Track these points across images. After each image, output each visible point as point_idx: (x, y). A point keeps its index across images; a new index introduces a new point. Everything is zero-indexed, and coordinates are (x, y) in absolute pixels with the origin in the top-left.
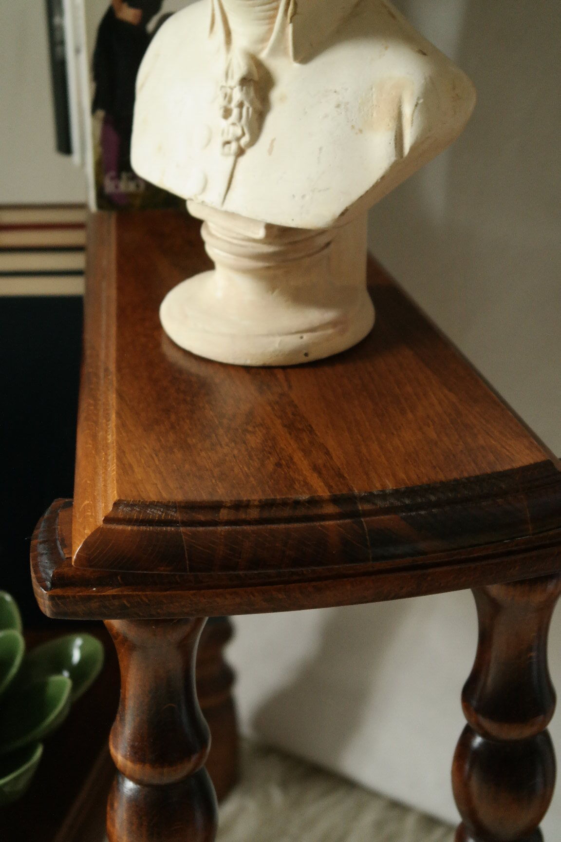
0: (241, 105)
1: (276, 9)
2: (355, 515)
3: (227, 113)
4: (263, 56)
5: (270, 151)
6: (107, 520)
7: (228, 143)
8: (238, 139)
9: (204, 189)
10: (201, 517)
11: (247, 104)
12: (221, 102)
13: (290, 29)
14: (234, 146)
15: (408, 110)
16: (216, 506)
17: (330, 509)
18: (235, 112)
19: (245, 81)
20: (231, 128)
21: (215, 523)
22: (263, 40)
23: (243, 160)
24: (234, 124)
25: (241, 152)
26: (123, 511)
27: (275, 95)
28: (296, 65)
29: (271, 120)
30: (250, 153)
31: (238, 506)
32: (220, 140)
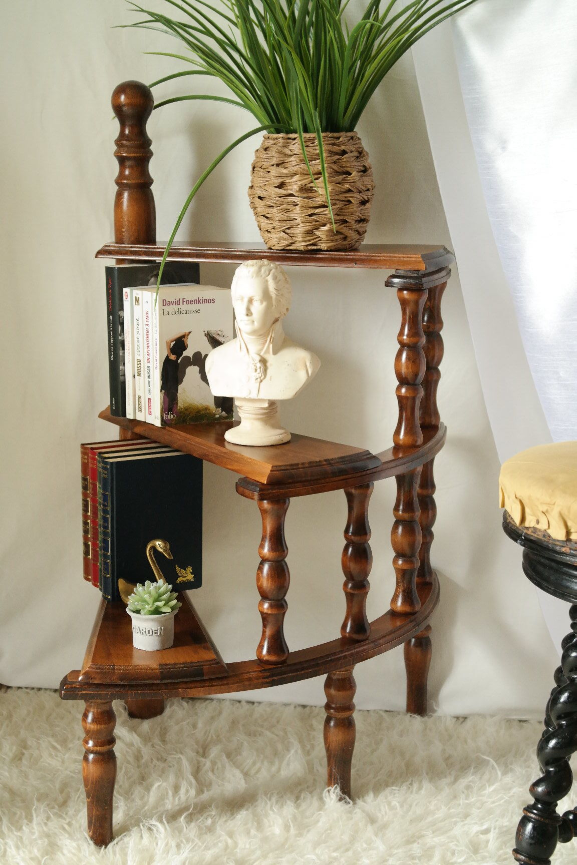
0: (260, 368)
1: (266, 341)
2: (330, 464)
3: (256, 370)
4: (262, 354)
5: (271, 379)
6: (271, 471)
7: (257, 379)
8: (260, 377)
9: (250, 394)
10: (295, 467)
11: (262, 367)
12: (254, 367)
13: (271, 346)
14: (259, 380)
15: (308, 364)
16: (298, 464)
17: (325, 463)
18: (258, 370)
19: (260, 361)
20: (258, 375)
21: (299, 468)
22: (261, 350)
23: (261, 384)
24: (259, 373)
25: (261, 381)
26: (275, 468)
27: (268, 364)
28: (273, 356)
29: (268, 371)
30: (264, 381)
31: (303, 464)
32: (254, 378)
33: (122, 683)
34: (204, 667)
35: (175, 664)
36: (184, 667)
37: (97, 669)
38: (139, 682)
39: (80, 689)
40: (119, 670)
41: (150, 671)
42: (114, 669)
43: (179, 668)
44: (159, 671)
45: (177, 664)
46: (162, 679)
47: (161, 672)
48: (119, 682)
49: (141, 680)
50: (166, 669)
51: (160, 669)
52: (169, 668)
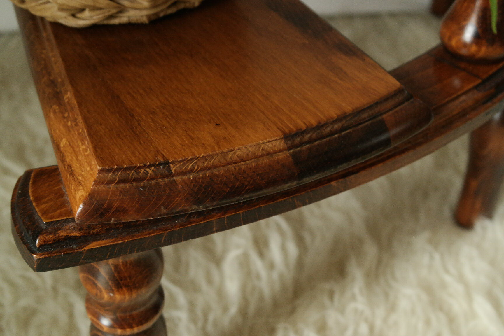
33: (201, 208)
34: (384, 116)
35: (320, 126)
36: (343, 129)
37: (122, 181)
38: (246, 196)
39: (85, 239)
40: (184, 173)
41: (265, 161)
42: (170, 174)
43: (332, 134)
44: (287, 153)
45: (326, 125)
46: (301, 175)
47: (293, 156)
48: (195, 208)
49: (248, 192)
50: (301, 144)
51: (289, 149)
52: (310, 141)
